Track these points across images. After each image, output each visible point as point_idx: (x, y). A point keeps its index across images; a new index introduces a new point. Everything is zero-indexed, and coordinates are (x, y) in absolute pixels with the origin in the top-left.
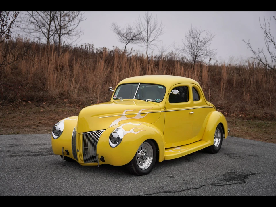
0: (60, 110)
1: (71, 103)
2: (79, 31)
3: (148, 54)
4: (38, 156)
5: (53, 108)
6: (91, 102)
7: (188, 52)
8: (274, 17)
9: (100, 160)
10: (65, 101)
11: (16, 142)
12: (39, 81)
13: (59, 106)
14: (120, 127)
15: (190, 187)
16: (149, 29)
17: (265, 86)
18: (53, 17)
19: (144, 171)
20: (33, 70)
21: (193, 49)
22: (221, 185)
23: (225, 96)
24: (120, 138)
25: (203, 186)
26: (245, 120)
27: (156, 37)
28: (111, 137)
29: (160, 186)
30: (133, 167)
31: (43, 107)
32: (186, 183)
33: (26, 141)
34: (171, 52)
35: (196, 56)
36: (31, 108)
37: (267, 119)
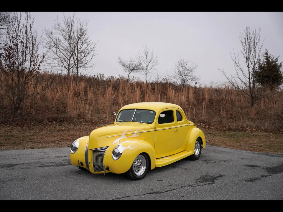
0: (78, 128)
1: (86, 122)
2: (92, 64)
3: (147, 80)
4: (61, 166)
5: (72, 126)
6: (102, 121)
7: (178, 78)
8: (241, 51)
9: (106, 169)
10: (81, 120)
11: (44, 155)
12: (61, 105)
13: (77, 125)
14: (121, 144)
15: (173, 188)
16: (147, 60)
17: (238, 104)
18: (73, 53)
19: (139, 177)
20: (57, 97)
21: (182, 75)
22: (196, 185)
23: (206, 113)
24: (120, 153)
25: (183, 187)
26: (222, 132)
27: (153, 66)
28: (114, 152)
29: (151, 188)
30: (131, 174)
31: (64, 126)
32: (171, 185)
33: (51, 154)
34: (165, 78)
35: (185, 81)
36: (55, 127)
37: (238, 130)
